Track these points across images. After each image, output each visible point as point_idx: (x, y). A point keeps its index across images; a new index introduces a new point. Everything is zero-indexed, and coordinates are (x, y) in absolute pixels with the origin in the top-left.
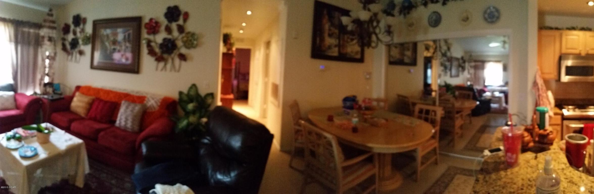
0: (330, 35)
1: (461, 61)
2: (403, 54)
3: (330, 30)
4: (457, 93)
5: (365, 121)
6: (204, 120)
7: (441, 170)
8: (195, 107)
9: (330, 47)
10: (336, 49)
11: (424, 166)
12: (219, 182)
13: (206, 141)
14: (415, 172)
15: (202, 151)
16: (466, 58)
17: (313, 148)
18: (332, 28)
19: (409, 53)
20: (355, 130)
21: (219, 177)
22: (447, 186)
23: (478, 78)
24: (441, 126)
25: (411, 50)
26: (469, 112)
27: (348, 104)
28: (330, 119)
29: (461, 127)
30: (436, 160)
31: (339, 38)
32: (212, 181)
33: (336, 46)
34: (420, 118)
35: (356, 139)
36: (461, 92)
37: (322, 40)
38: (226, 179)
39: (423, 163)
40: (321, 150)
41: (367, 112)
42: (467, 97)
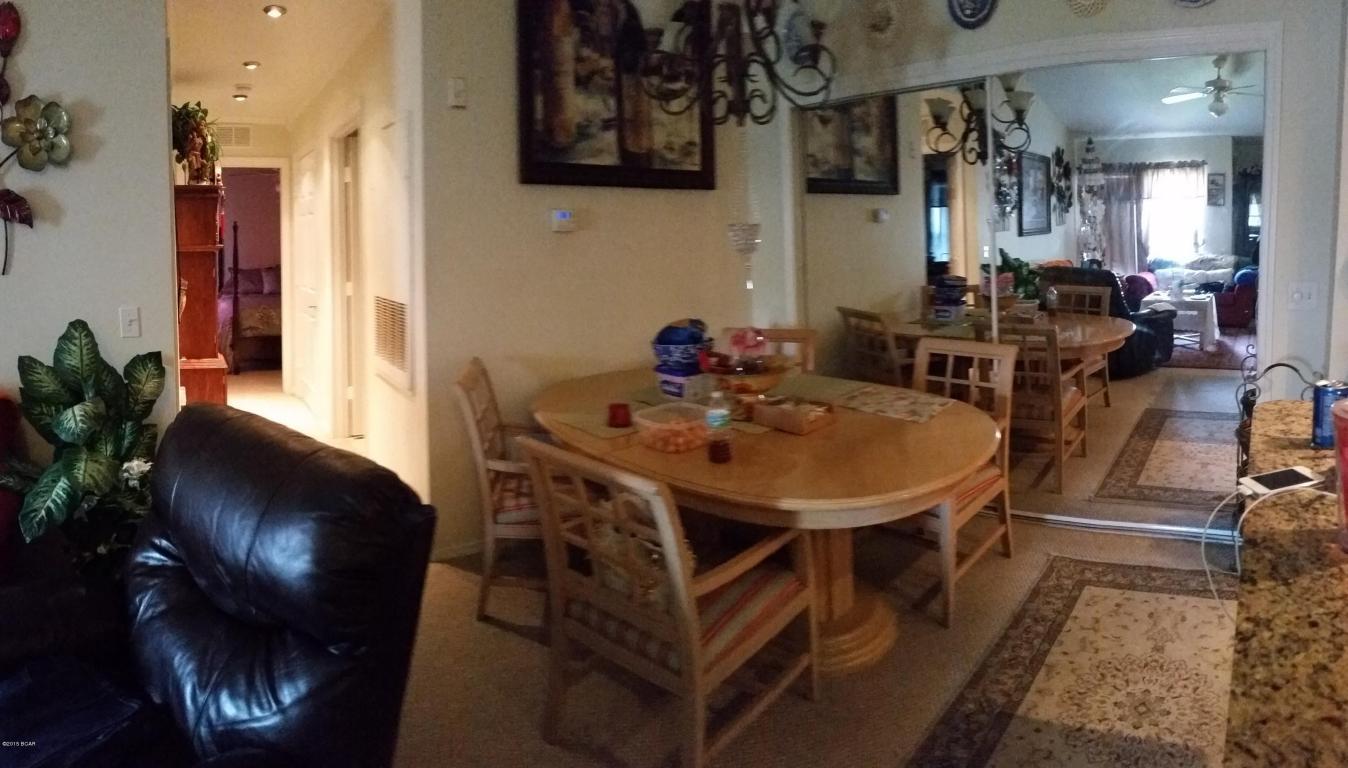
0: (583, 82)
1: (1054, 169)
2: (848, 149)
3: (579, 59)
4: (1053, 293)
5: (748, 414)
6: (137, 466)
7: (1024, 574)
8: (91, 418)
9: (583, 133)
10: (610, 137)
11: (966, 567)
12: (231, 736)
13: (154, 558)
14: (937, 588)
15: (145, 605)
16: (1072, 158)
17: (577, 540)
18: (586, 52)
19: (867, 143)
20: (719, 452)
21: (230, 708)
22: (1053, 634)
23: (1119, 235)
24: (1014, 417)
25: (875, 131)
26: (1102, 363)
27: (677, 353)
28: (619, 417)
29: (1080, 421)
30: (1005, 538)
31: (617, 92)
32: (203, 730)
33: (607, 125)
34: (936, 389)
35: (727, 485)
36: (1066, 288)
37: (554, 102)
38: (264, 719)
39: (961, 558)
40: (607, 542)
41: (752, 381)
42: (1088, 308)
